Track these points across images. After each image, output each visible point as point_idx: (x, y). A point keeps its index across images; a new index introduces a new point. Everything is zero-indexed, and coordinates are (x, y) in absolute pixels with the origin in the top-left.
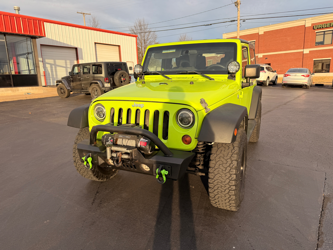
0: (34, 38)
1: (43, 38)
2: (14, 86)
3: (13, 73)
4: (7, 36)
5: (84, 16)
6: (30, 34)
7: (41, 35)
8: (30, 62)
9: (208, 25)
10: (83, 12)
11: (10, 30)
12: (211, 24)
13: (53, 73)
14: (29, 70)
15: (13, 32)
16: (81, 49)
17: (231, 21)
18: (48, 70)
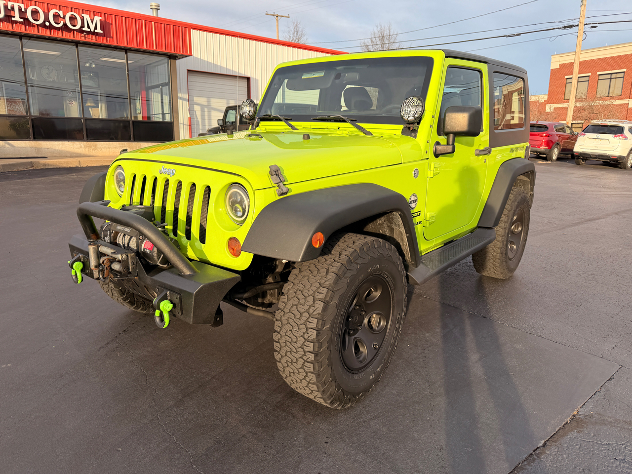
0: (173, 57)
1: (188, 58)
2: (134, 140)
3: (140, 118)
4: (130, 54)
5: (277, 20)
6: (167, 51)
7: (184, 54)
8: (166, 99)
9: (513, 36)
10: (276, 14)
11: (133, 44)
12: (519, 34)
13: (205, 121)
14: (163, 114)
15: (139, 47)
16: (257, 81)
17: (565, 27)
18: (196, 115)
